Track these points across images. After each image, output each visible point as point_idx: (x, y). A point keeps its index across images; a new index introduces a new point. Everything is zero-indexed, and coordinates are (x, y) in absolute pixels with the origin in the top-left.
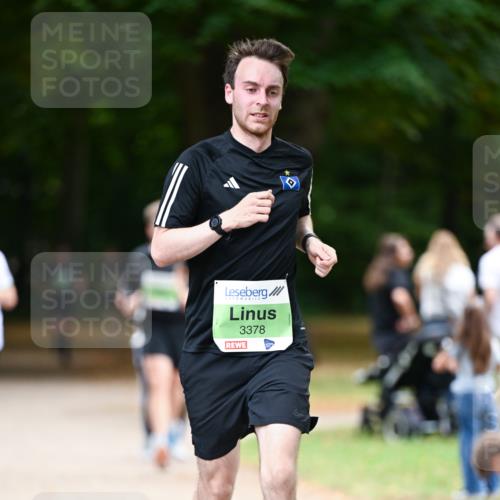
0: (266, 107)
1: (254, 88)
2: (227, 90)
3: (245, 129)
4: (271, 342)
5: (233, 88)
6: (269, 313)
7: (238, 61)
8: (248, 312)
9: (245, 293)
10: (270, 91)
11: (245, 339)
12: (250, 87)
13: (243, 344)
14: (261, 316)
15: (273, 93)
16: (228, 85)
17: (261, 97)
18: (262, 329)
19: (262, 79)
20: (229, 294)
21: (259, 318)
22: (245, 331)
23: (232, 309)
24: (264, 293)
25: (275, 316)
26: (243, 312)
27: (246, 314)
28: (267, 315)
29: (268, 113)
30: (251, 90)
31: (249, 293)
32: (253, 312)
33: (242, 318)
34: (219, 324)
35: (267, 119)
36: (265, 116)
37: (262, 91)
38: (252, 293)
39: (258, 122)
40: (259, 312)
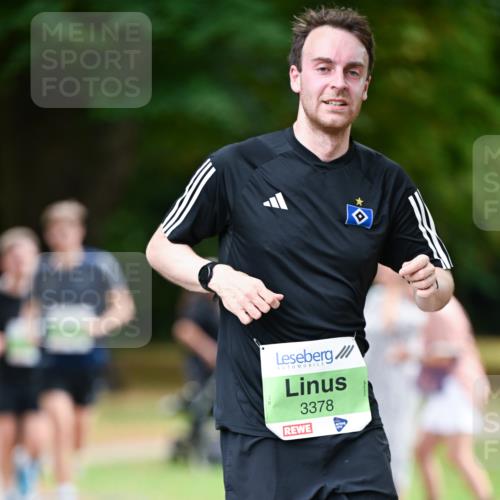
0: (344, 91)
1: (326, 65)
2: (292, 75)
3: (316, 123)
4: (342, 420)
5: (300, 70)
6: (338, 382)
7: (305, 34)
8: (309, 384)
9: (303, 358)
10: (350, 69)
11: (307, 421)
12: (322, 66)
13: (307, 427)
14: (327, 387)
15: (353, 73)
16: (293, 67)
17: (337, 78)
18: (330, 405)
19: (338, 53)
20: (282, 361)
21: (325, 390)
22: (307, 409)
23: (287, 381)
24: (329, 355)
25: (345, 385)
26: (302, 384)
27: (307, 386)
28: (335, 385)
29: (347, 100)
30: (323, 69)
31: (308, 358)
32: (316, 382)
33: (303, 393)
34: (272, 404)
35: (346, 108)
36: (344, 104)
37: (339, 69)
38: (313, 357)
39: (334, 112)
40: (323, 382)
